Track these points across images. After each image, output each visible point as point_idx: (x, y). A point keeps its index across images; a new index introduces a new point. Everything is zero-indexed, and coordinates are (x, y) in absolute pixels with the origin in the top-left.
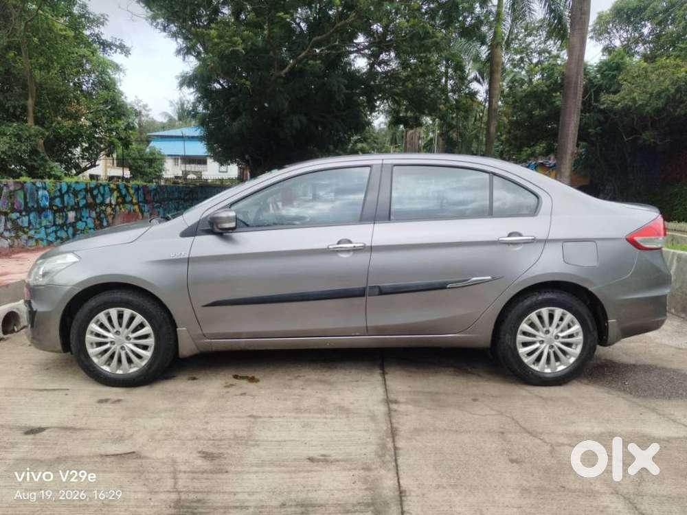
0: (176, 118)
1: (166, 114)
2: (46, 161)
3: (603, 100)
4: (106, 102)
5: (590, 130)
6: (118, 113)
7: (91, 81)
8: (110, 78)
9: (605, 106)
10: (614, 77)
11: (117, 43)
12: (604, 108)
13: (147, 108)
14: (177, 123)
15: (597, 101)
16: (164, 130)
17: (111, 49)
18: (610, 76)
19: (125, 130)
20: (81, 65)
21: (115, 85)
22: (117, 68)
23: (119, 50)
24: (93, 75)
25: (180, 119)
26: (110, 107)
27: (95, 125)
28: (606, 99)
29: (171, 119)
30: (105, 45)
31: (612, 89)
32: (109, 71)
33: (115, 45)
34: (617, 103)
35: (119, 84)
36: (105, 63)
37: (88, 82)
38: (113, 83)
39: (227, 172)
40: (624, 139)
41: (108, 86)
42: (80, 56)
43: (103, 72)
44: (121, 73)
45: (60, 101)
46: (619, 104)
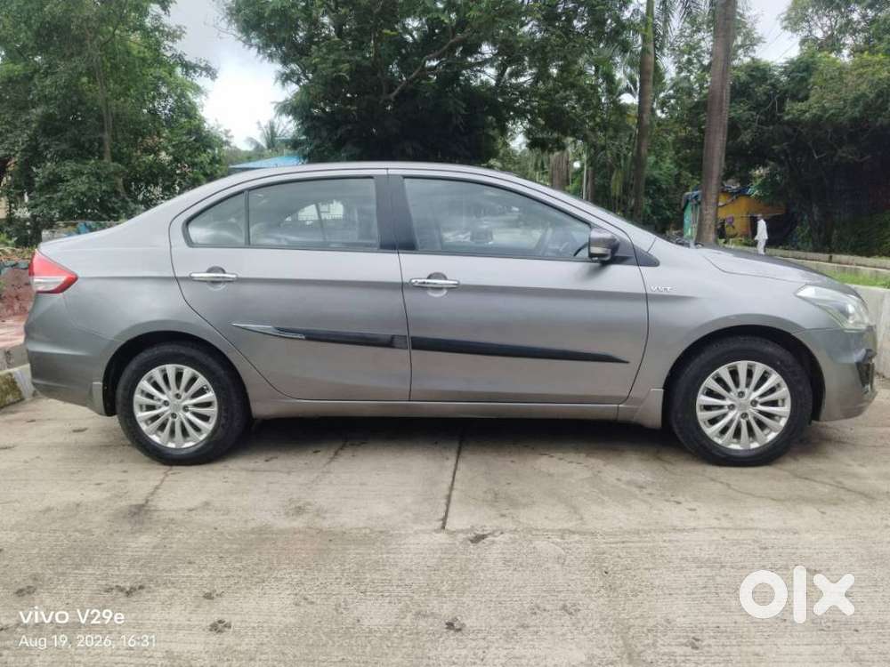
0: (264, 145)
1: (251, 140)
2: (127, 202)
3: (786, 109)
4: (189, 133)
5: (775, 147)
6: (203, 145)
7: (169, 107)
8: (190, 103)
9: (790, 116)
10: (803, 79)
11: (202, 65)
12: (789, 120)
13: (230, 134)
14: (266, 152)
15: (781, 110)
16: (250, 161)
17: (195, 72)
18: (797, 79)
19: (210, 164)
20: (156, 88)
21: (196, 110)
22: (198, 90)
23: (204, 73)
24: (171, 100)
25: (269, 147)
26: (194, 138)
27: (176, 160)
28: (793, 109)
29: (258, 146)
30: (188, 67)
31: (800, 96)
32: (190, 95)
33: (200, 67)
34: (805, 112)
35: (200, 110)
36: (184, 85)
37: (164, 108)
38: (193, 107)
39: (329, 212)
40: (813, 157)
41: (189, 112)
42: (155, 77)
43: (182, 96)
44: (203, 97)
45: (138, 133)
46: (807, 114)
